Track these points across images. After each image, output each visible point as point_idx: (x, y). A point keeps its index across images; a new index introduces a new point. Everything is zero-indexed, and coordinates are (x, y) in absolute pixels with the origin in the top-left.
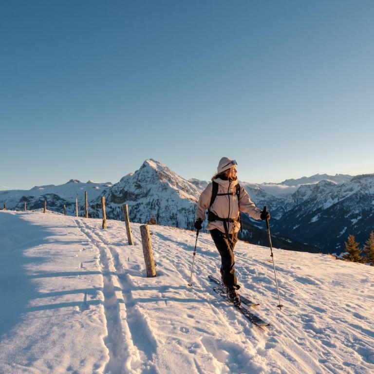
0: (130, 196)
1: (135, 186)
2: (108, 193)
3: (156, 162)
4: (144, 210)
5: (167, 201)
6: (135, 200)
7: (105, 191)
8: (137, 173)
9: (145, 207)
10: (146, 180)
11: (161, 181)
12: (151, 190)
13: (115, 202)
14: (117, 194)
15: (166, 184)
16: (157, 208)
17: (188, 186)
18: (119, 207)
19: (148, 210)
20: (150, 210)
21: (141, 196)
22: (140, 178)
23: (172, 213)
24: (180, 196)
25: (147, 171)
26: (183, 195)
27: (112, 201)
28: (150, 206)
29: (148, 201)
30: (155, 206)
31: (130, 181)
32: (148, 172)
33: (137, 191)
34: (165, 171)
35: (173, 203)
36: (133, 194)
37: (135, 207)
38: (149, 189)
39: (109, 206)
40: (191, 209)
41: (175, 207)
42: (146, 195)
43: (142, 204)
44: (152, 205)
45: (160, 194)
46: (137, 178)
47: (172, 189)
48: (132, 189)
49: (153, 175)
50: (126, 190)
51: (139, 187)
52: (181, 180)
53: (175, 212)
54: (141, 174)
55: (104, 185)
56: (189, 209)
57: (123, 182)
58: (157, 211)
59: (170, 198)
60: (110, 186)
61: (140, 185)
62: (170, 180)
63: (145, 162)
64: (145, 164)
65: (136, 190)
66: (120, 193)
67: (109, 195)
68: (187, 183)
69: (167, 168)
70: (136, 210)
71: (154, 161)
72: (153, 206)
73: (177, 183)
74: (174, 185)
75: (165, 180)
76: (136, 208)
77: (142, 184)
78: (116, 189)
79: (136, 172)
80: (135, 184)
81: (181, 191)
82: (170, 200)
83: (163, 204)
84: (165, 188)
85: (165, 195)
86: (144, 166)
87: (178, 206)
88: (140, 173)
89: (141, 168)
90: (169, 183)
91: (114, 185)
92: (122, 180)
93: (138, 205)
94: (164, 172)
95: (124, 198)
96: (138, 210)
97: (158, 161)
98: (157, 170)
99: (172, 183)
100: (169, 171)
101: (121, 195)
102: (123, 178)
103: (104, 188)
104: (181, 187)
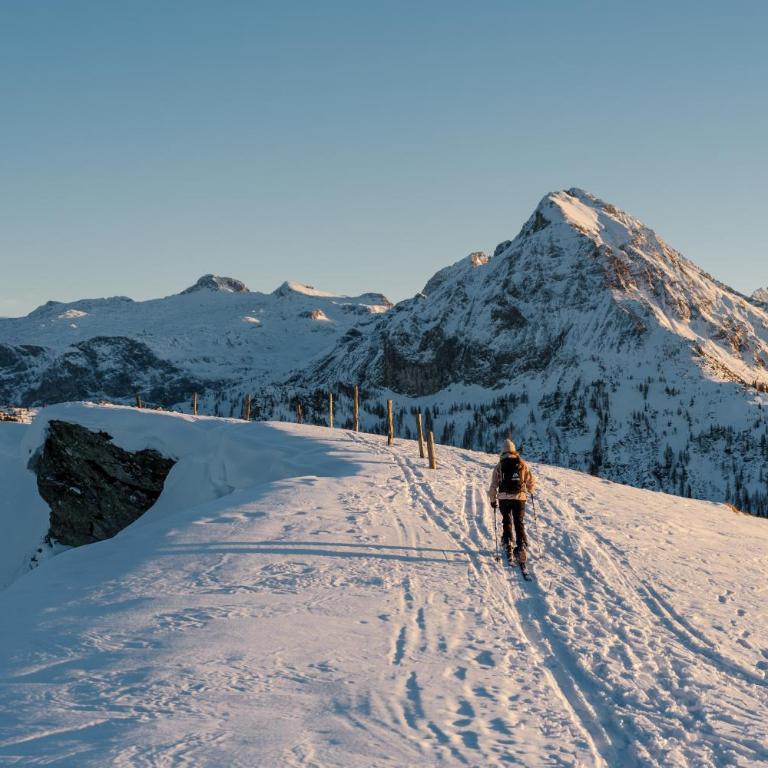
0: (470, 362)
1: (496, 315)
2: (367, 344)
3: (597, 204)
4: (531, 426)
5: (644, 390)
6: (491, 382)
7: (354, 333)
8: (507, 253)
9: (538, 414)
10: (547, 286)
11: (617, 295)
12: (569, 338)
13: (399, 388)
14: (409, 352)
15: (638, 312)
16: (592, 421)
17: (748, 325)
18: (415, 412)
19: (551, 434)
20: (558, 430)
21: (520, 362)
22: (517, 279)
23: (663, 449)
24: (707, 369)
25: (552, 249)
26: (724, 364)
27: (384, 383)
28: (558, 414)
29: (550, 388)
30: (584, 414)
31: (471, 290)
32: (555, 252)
33: (504, 341)
34: (638, 251)
35: (672, 404)
36: (485, 355)
37: (492, 413)
38: (557, 333)
39: (372, 403)
40: (757, 434)
41: (679, 422)
42: (541, 360)
43: (525, 399)
44: (569, 408)
45: (610, 357)
46: (503, 277)
47: (669, 335)
48: (481, 330)
49: (580, 266)
50: (449, 331)
51: (512, 319)
52: (712, 292)
53: (678, 444)
54: (522, 261)
55: (352, 307)
56: (745, 436)
57: (437, 294)
58: (592, 435)
59: (656, 376)
60: (378, 309)
61: (516, 312)
62: (659, 293)
63: (547, 203)
64: (547, 214)
65: (497, 333)
66: (423, 348)
67: (373, 352)
68: (741, 308)
69: (651, 234)
70: (493, 429)
71: (585, 199)
72: (576, 413)
73: (693, 308)
74: (680, 318)
75: (636, 293)
76: (495, 421)
77: (527, 308)
78: (407, 329)
79: (500, 249)
80: (495, 306)
81: (711, 347)
82: (656, 389)
83: (623, 405)
84: (636, 327)
85: (634, 362)
86: (539, 222)
87: (693, 417)
88: (518, 256)
89: (525, 233)
90: (656, 309)
91: (399, 308)
92: (435, 283)
93: (505, 404)
94: (632, 255)
95: (440, 370)
96: (503, 427)
97: (606, 201)
98: (600, 242)
99: (669, 305)
100: (659, 247)
101: (429, 355)
102: (437, 275)
103: (352, 321)
104: (713, 327)
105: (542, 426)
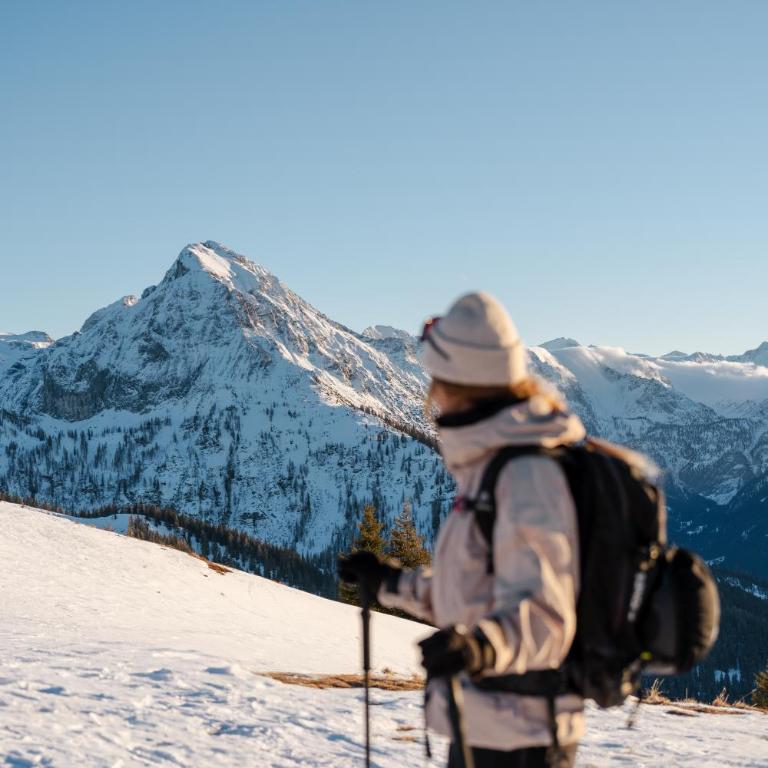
0: (120, 391)
1: (142, 350)
2: (29, 375)
3: (230, 255)
4: (174, 446)
5: (270, 413)
6: (138, 408)
7: (19, 366)
8: (153, 296)
9: (180, 434)
10: (187, 325)
11: (247, 333)
12: (206, 369)
13: (57, 414)
14: (67, 382)
15: (265, 347)
16: (226, 440)
17: (357, 358)
18: (73, 435)
19: (191, 451)
20: (197, 448)
21: (165, 390)
22: (161, 318)
23: (286, 463)
24: (323, 395)
25: (191, 293)
26: (338, 391)
27: (44, 410)
28: (197, 435)
29: (190, 413)
30: (219, 435)
31: (121, 329)
32: (194, 295)
33: (150, 372)
34: (265, 295)
35: (294, 424)
36: (133, 385)
37: (140, 434)
38: (195, 365)
39: (33, 428)
40: (364, 450)
41: (300, 440)
42: (182, 388)
43: (168, 422)
44: (206, 430)
45: (240, 386)
46: (149, 317)
47: (291, 367)
48: (130, 363)
49: (215, 308)
50: (102, 363)
51: (157, 353)
52: (327, 330)
53: (298, 458)
54: (165, 304)
55: (18, 344)
56: (354, 451)
57: (94, 330)
58: (226, 452)
59: (280, 401)
60: (41, 345)
61: (160, 347)
62: (281, 331)
63: (187, 253)
64: (186, 263)
65: (144, 366)
66: (79, 379)
67: (34, 383)
68: (351, 343)
69: (275, 281)
70: (140, 449)
71: (220, 251)
72: (213, 434)
73: (312, 344)
74: (300, 352)
75: (263, 331)
76: (143, 441)
77: (170, 344)
78: (65, 362)
79: (146, 293)
80: (141, 342)
81: (326, 377)
82: (280, 411)
83: (253, 426)
84: (263, 360)
85: (263, 389)
86: (179, 270)
87: (311, 436)
88: (161, 299)
89: (168, 279)
90: (280, 344)
91: (59, 344)
92: (92, 322)
93: (151, 427)
94: (260, 299)
95: (94, 398)
96: (150, 447)
97: (238, 252)
98: (232, 287)
99: (291, 341)
100: (282, 292)
101: (84, 385)
102: (94, 315)
103: (17, 356)
104: (328, 359)
105: (184, 445)
